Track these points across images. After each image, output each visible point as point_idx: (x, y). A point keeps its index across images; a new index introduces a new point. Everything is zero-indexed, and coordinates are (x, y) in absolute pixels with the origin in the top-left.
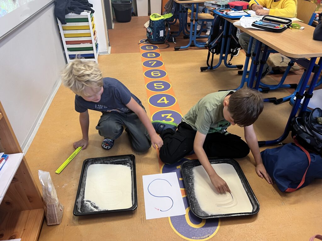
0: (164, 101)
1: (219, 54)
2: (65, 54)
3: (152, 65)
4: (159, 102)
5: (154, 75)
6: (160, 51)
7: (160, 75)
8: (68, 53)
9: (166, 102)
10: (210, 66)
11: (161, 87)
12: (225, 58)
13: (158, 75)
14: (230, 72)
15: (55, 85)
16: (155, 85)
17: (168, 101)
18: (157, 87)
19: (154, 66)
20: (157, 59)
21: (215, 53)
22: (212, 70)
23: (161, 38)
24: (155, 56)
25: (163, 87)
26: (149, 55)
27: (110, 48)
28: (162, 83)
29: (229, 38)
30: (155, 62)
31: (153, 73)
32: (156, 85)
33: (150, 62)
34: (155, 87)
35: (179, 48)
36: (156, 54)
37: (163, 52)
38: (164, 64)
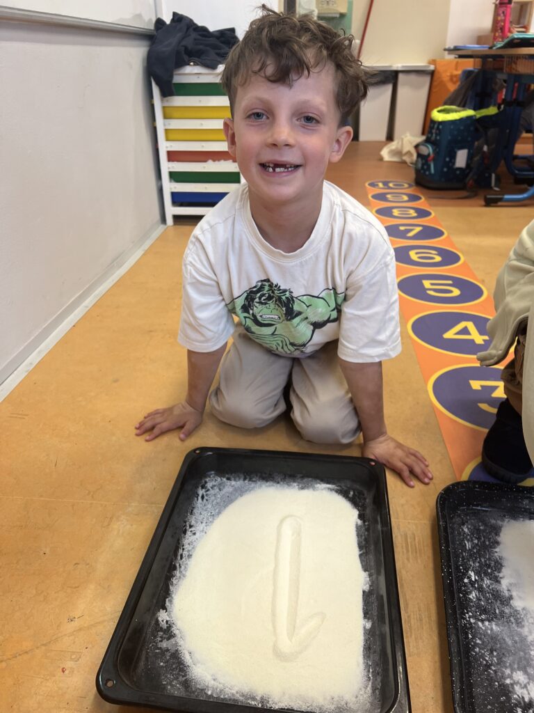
0: (470, 334)
2: (160, 191)
3: (411, 234)
4: (449, 335)
5: (419, 258)
6: (430, 205)
7: (438, 259)
8: (169, 187)
9: (478, 338)
11: (451, 292)
13: (433, 258)
15: (117, 261)
16: (427, 284)
17: (486, 338)
18: (435, 290)
19: (415, 237)
20: (425, 221)
24: (415, 215)
25: (456, 292)
26: (396, 212)
28: (450, 282)
30: (419, 229)
31: (417, 253)
32: (432, 284)
33: (402, 228)
34: (429, 290)
36: (417, 210)
37: (440, 209)
38: (448, 234)
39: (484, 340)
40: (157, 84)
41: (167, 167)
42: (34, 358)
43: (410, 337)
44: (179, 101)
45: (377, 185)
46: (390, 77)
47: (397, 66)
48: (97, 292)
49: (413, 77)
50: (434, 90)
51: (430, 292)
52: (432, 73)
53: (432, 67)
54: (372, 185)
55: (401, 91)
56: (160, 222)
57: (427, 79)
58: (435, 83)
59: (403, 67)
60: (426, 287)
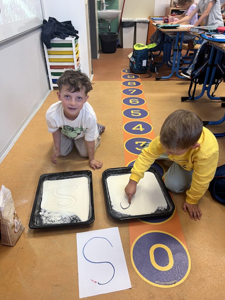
1: (202, 84)
2: (48, 78)
3: (132, 93)
4: (134, 129)
5: (132, 102)
6: (141, 80)
7: (138, 102)
8: (51, 77)
9: (141, 129)
10: (192, 96)
11: (138, 114)
12: (209, 89)
13: (136, 102)
14: (212, 103)
15: (36, 106)
16: (132, 112)
17: (144, 129)
18: (134, 114)
19: (133, 94)
20: (137, 87)
21: (197, 83)
22: (193, 100)
23: (144, 68)
24: (135, 84)
25: (140, 114)
26: (129, 84)
27: (93, 75)
28: (139, 111)
29: (214, 67)
30: (135, 90)
31: (132, 100)
32: (134, 112)
33: (130, 90)
34: (132, 114)
35: (161, 78)
36: (136, 82)
37: (144, 82)
38: (144, 92)
39: (143, 130)
40: (45, 44)
41: (50, 71)
42: (15, 140)
43: (123, 130)
44: (53, 49)
45: (126, 71)
46: (133, 24)
47: (136, 19)
48: (30, 117)
49: (142, 24)
50: (149, 29)
51: (133, 115)
52: (149, 23)
53: (149, 21)
54: (124, 71)
55: (138, 30)
56: (49, 89)
57: (147, 25)
58: (150, 27)
59: (138, 20)
60: (132, 113)
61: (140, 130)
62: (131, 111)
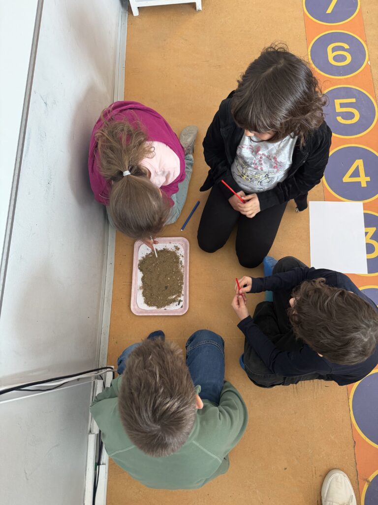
0: (358, 176)
3: (329, 10)
4: (347, 179)
5: (334, 59)
7: (349, 58)
9: (364, 180)
11: (353, 116)
13: (345, 58)
16: (337, 102)
17: (368, 179)
25: (357, 115)
28: (354, 100)
31: (334, 50)
32: (342, 105)
34: (340, 114)
39: (367, 182)
51: (339, 119)
60: (337, 111)
61: (360, 182)
62: (335, 100)
